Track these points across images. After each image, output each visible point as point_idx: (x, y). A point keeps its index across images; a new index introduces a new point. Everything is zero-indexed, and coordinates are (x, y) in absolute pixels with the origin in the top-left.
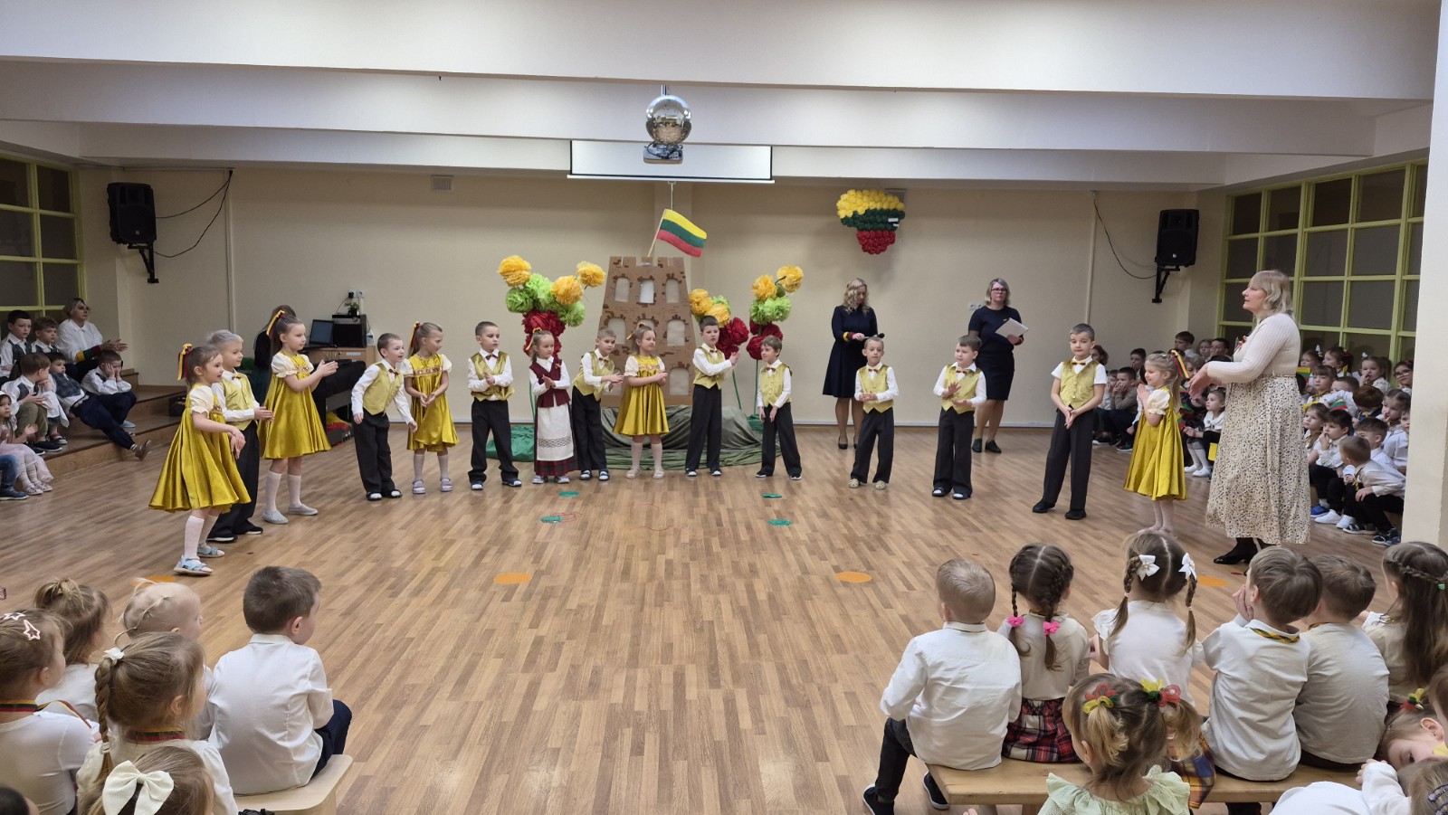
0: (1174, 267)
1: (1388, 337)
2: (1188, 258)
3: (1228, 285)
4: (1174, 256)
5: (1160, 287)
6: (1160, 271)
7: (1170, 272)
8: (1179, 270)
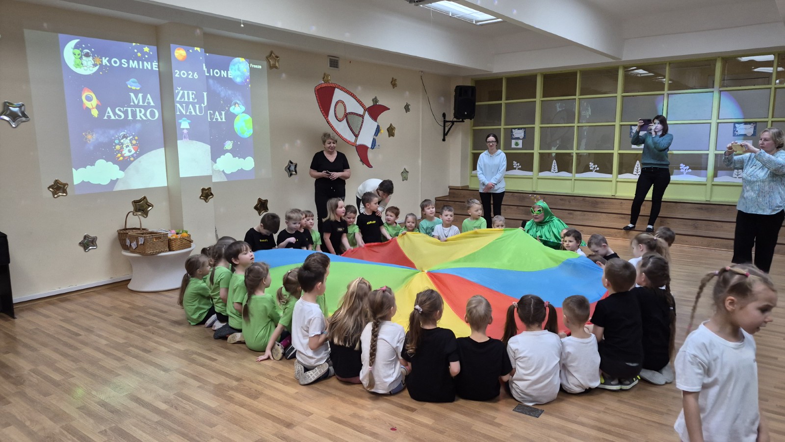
0: (461, 120)
1: (612, 154)
2: (470, 117)
4: (466, 113)
5: (445, 134)
6: (445, 122)
7: (455, 123)
8: (464, 122)
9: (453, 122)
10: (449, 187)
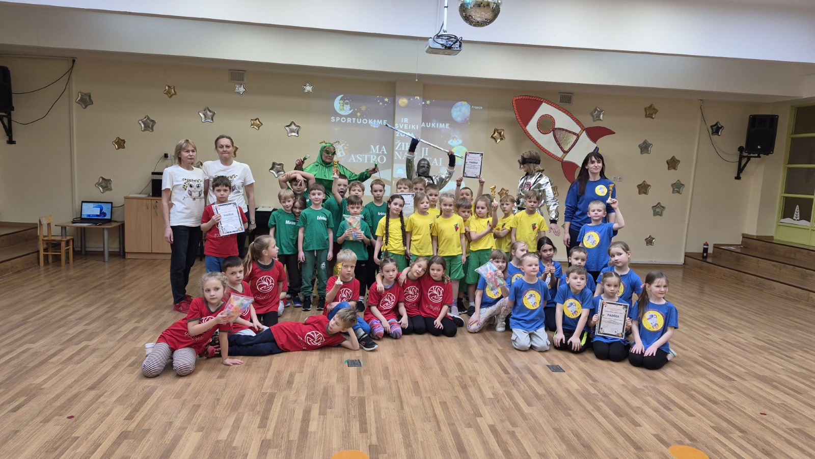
0: (757, 155)
2: (768, 148)
3: (789, 169)
4: (759, 147)
5: (740, 170)
6: (741, 157)
7: (751, 158)
8: (760, 157)
9: (749, 158)
10: (743, 234)
